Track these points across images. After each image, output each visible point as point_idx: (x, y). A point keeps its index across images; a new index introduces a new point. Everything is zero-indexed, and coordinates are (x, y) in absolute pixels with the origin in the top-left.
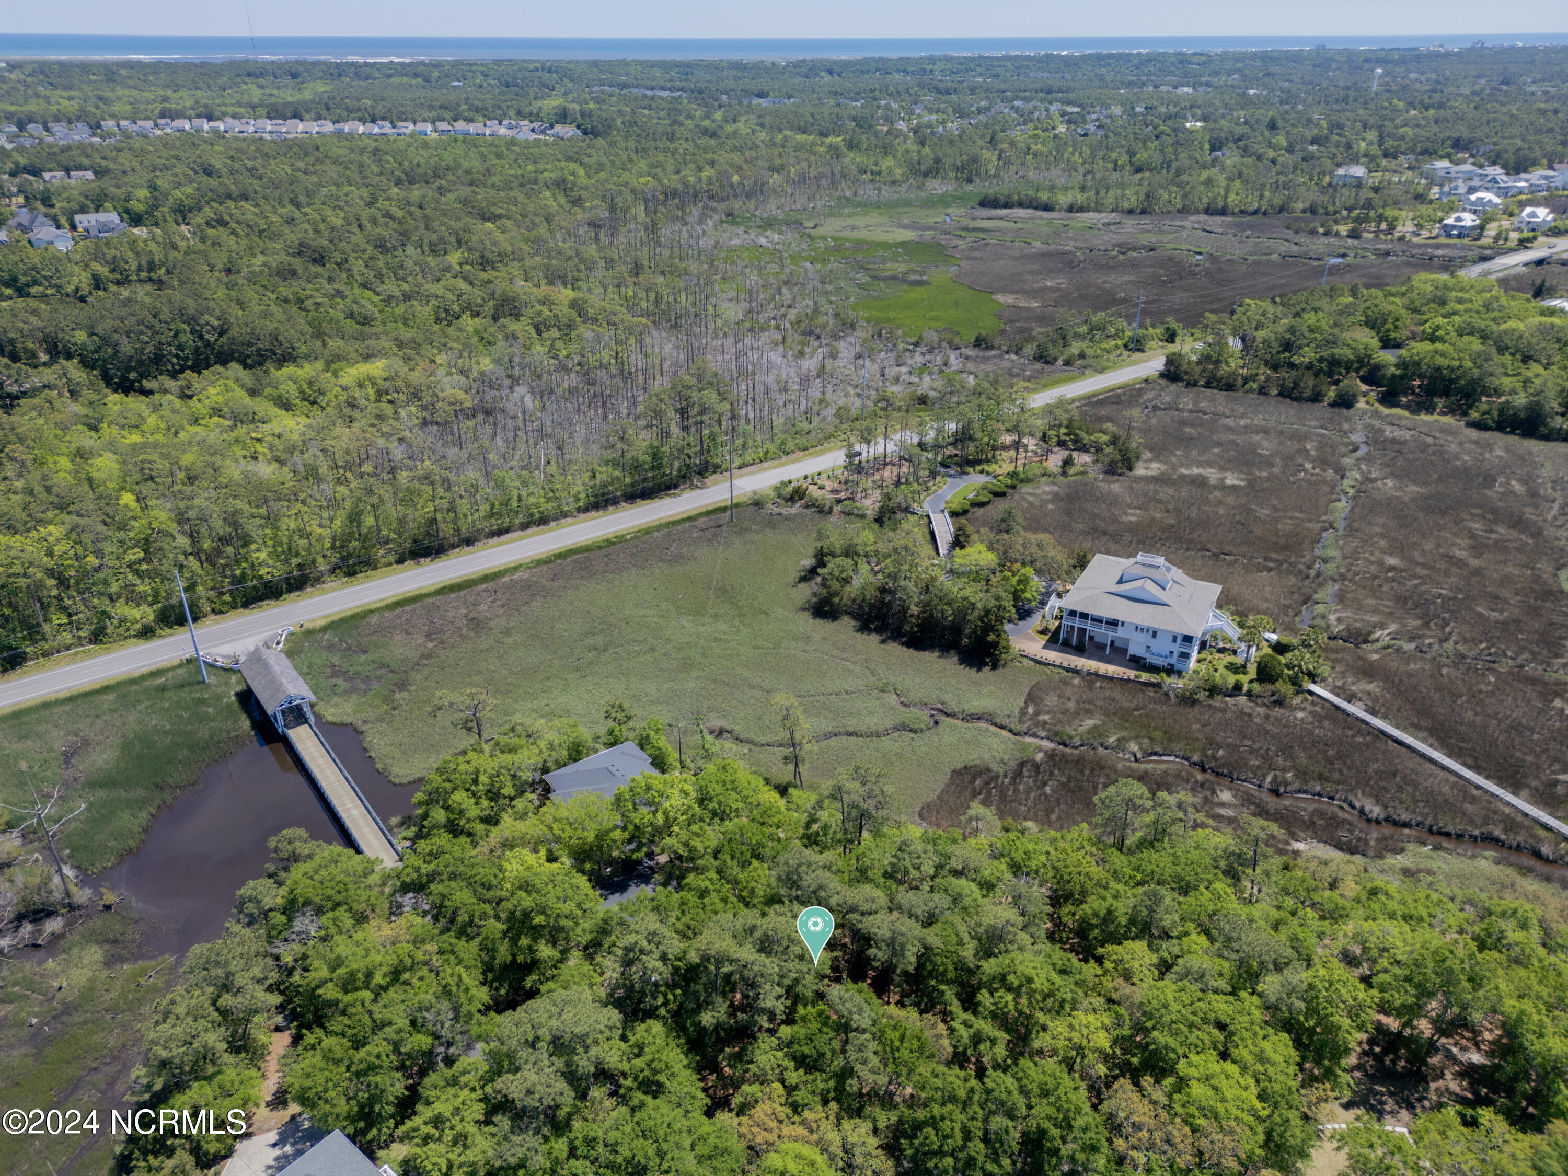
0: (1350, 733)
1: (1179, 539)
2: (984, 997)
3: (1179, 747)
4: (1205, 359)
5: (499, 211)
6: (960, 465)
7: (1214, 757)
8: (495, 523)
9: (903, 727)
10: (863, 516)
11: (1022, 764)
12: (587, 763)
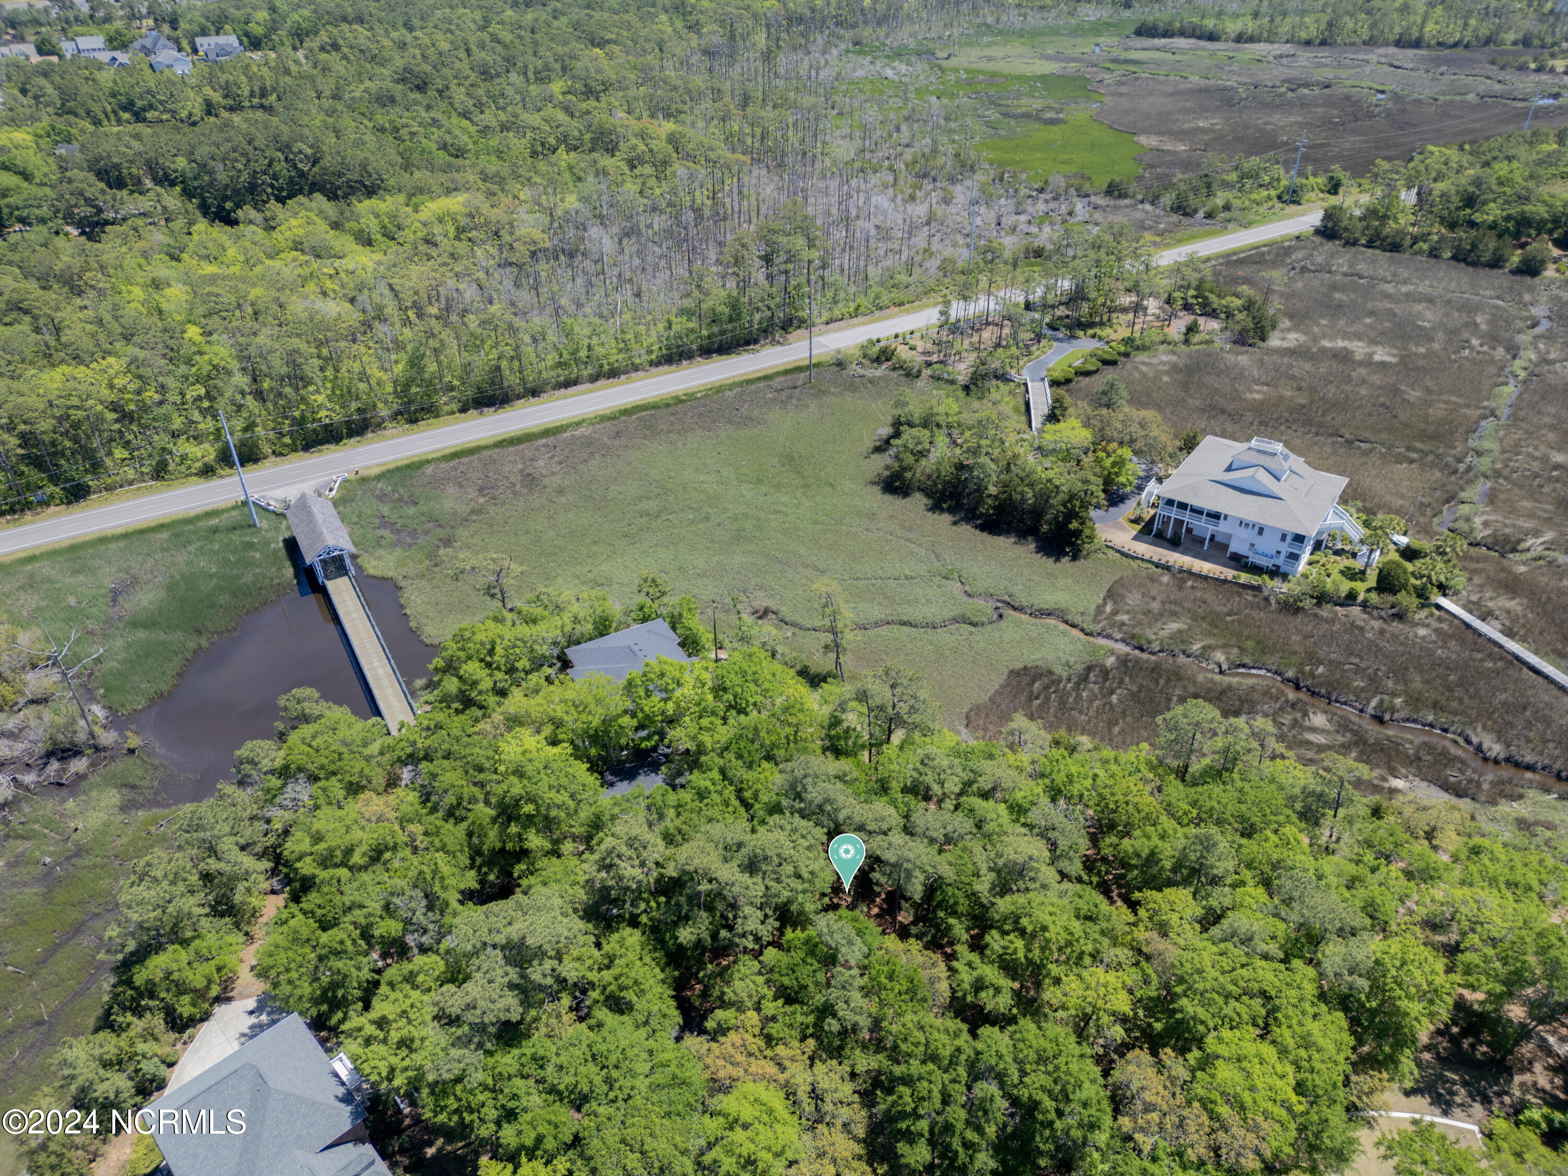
0: (1479, 656)
1: (1310, 422)
2: (994, 940)
3: (1273, 660)
4: (1371, 213)
5: (609, 36)
6: (1069, 327)
7: (1312, 675)
8: (563, 374)
9: (964, 620)
10: (952, 382)
11: (1089, 669)
12: (612, 640)
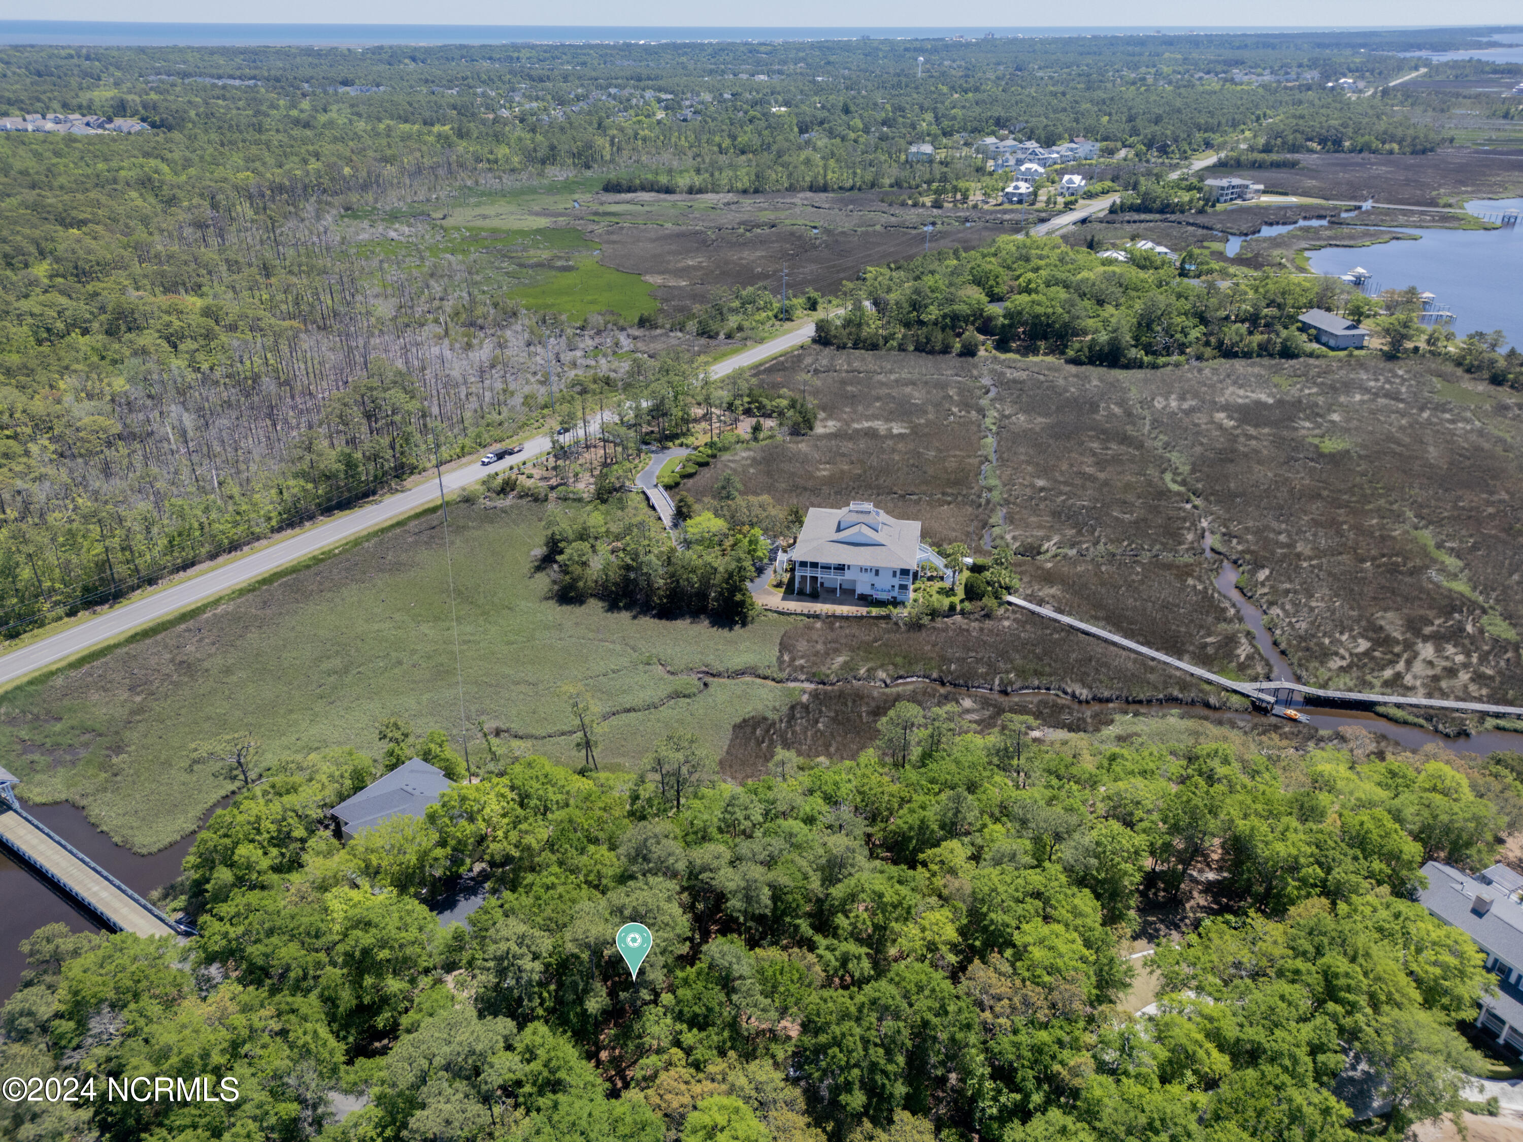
0: (1049, 632)
1: (869, 487)
2: (840, 920)
3: (919, 668)
4: (848, 323)
6: (660, 441)
7: (950, 672)
8: (178, 557)
9: (677, 695)
10: (580, 500)
11: (793, 708)
12: (373, 789)
